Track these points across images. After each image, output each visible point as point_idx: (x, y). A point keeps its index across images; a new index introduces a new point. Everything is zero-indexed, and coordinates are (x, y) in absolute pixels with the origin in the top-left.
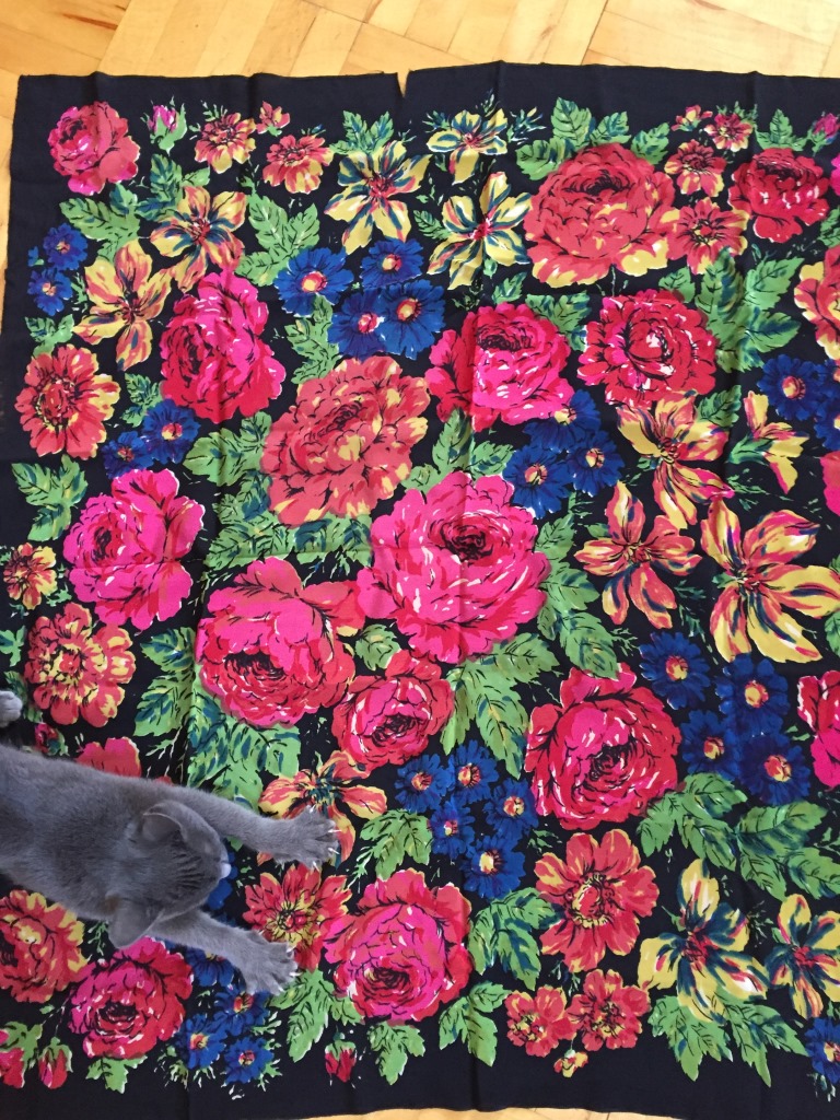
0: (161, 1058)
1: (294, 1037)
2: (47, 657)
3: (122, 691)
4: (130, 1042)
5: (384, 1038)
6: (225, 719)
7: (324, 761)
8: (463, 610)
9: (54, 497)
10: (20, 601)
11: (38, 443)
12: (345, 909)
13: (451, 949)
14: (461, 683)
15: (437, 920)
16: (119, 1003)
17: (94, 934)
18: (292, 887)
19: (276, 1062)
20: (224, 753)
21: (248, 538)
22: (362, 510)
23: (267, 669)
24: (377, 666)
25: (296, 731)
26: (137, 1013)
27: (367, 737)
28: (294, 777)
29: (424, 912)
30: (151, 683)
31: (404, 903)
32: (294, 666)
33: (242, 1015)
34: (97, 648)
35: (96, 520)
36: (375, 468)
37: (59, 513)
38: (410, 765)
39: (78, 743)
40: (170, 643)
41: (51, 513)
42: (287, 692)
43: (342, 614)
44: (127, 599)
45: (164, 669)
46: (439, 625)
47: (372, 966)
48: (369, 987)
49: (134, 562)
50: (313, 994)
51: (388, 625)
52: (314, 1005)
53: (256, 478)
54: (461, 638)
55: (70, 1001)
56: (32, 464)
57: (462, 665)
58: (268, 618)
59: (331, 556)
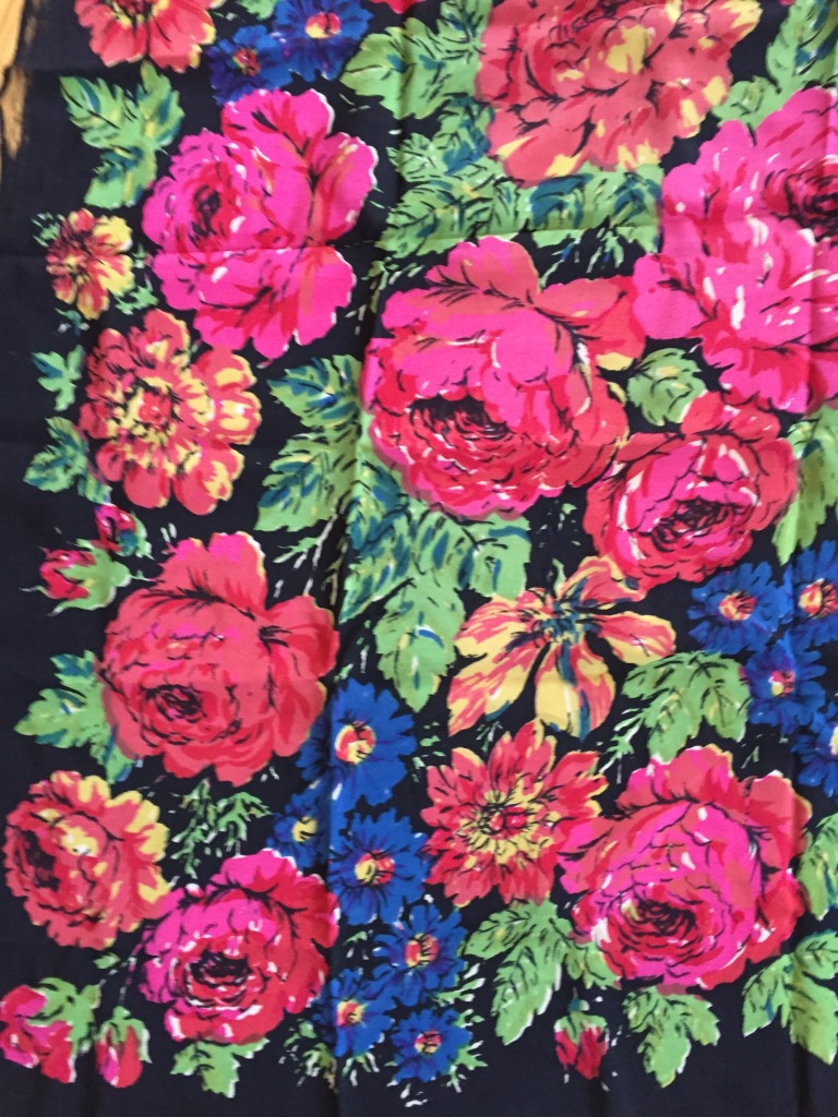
0: (290, 1041)
1: (504, 1006)
2: (118, 397)
3: (239, 457)
4: (241, 1017)
5: (651, 1013)
6: (407, 505)
7: (569, 573)
8: (816, 321)
9: (128, 136)
10: (73, 307)
11: (104, 47)
12: (595, 807)
13: (771, 876)
14: (812, 446)
15: (749, 830)
16: (221, 954)
17: (182, 845)
18: (505, 768)
19: (476, 1045)
20: (403, 558)
21: (453, 201)
22: (645, 160)
23: (480, 424)
24: (665, 419)
25: (524, 524)
26: (250, 972)
27: (643, 535)
28: (517, 599)
29: (727, 816)
30: (283, 445)
31: (692, 800)
32: (524, 419)
33: (420, 974)
34: (197, 386)
35: (196, 173)
36: (671, 84)
37: (135, 163)
38: (714, 582)
39: (167, 538)
40: (317, 381)
41: (123, 162)
42: (513, 459)
43: (606, 332)
44: (247, 308)
45: (306, 423)
46: (775, 349)
47: (636, 896)
48: (627, 930)
49: (258, 244)
50: (536, 934)
51: (687, 348)
52: (539, 952)
53: (468, 110)
54: (813, 370)
55: (143, 949)
56: (94, 81)
57: (814, 416)
58: (481, 341)
59: (590, 235)
